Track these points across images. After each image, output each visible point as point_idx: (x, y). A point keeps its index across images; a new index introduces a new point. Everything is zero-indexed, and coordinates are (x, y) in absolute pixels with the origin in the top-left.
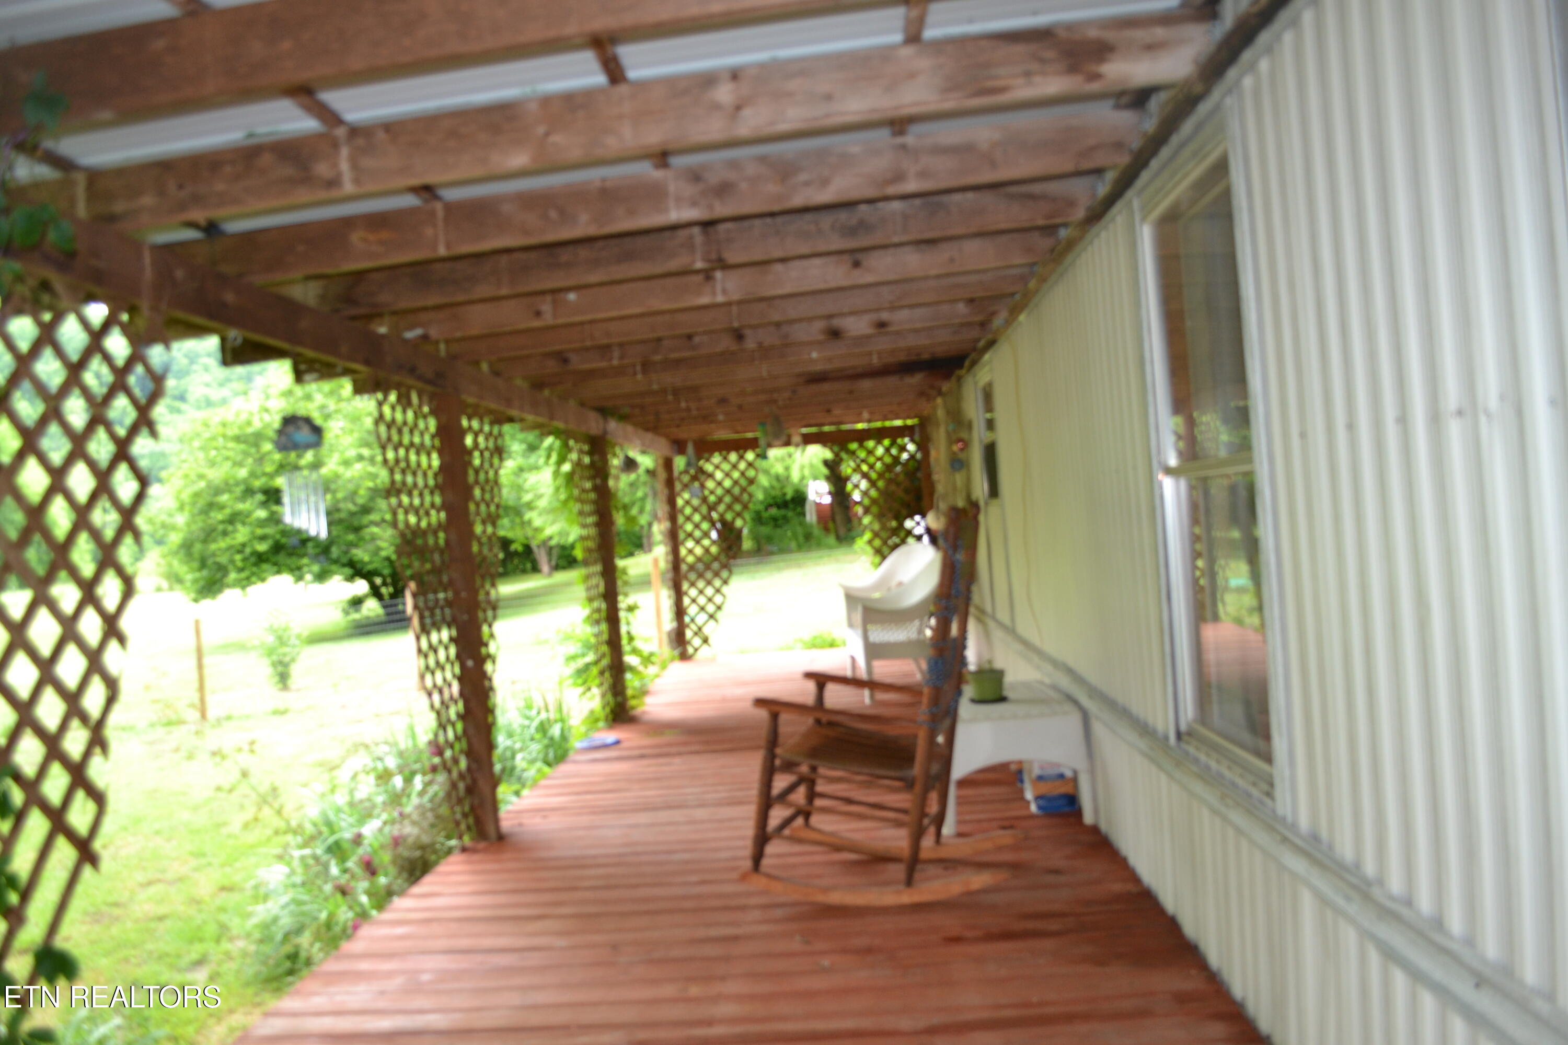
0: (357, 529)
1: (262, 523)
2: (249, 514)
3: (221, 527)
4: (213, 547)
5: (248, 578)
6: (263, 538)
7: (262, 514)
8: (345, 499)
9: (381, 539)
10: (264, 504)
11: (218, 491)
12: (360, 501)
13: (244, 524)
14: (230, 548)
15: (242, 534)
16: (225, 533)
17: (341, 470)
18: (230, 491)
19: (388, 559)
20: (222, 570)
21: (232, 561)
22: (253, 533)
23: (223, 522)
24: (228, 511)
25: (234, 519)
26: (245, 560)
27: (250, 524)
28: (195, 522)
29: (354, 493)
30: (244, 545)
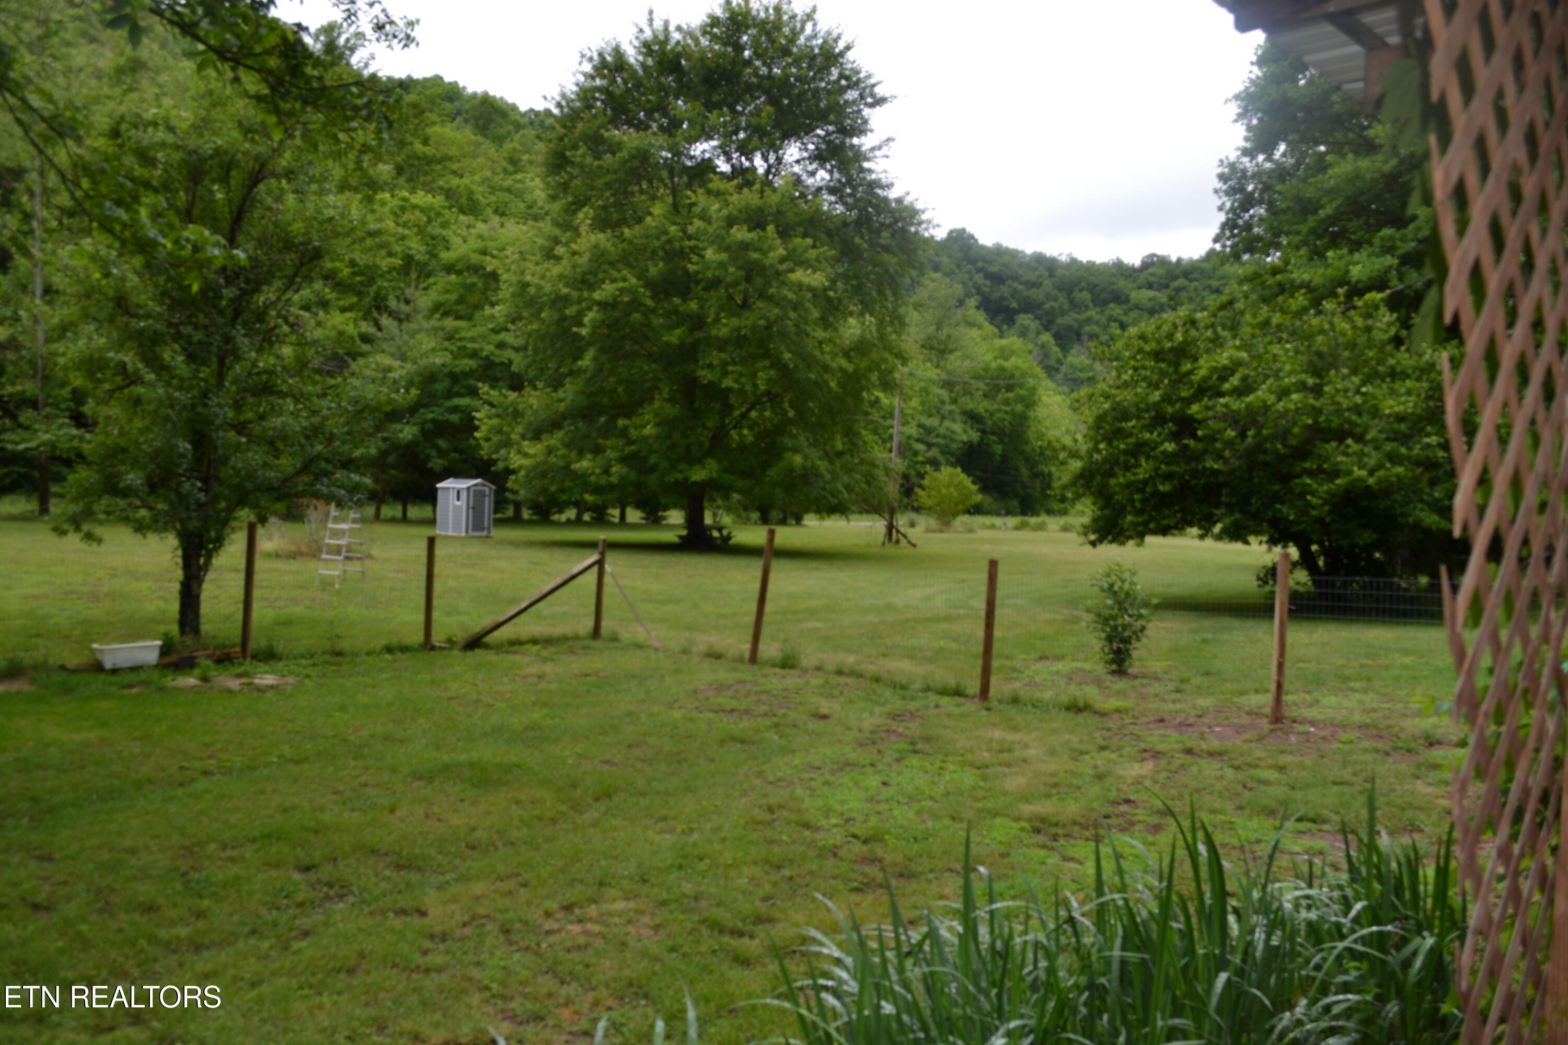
0: (1286, 478)
1: (1169, 458)
2: (1155, 446)
3: (1122, 458)
4: (1113, 481)
5: (1146, 523)
6: (1167, 477)
7: (1170, 447)
8: (1274, 437)
9: (1313, 493)
10: (1175, 436)
11: (1125, 416)
12: (1293, 442)
13: (1148, 458)
14: (1129, 485)
15: (1145, 469)
16: (1127, 468)
17: (1271, 399)
18: (1138, 418)
19: (1320, 520)
20: (1121, 511)
21: (1132, 501)
22: (1157, 469)
23: (1125, 452)
24: (1132, 440)
25: (1139, 449)
26: (1143, 500)
27: (1155, 458)
28: (1098, 451)
29: (1287, 432)
30: (1145, 482)
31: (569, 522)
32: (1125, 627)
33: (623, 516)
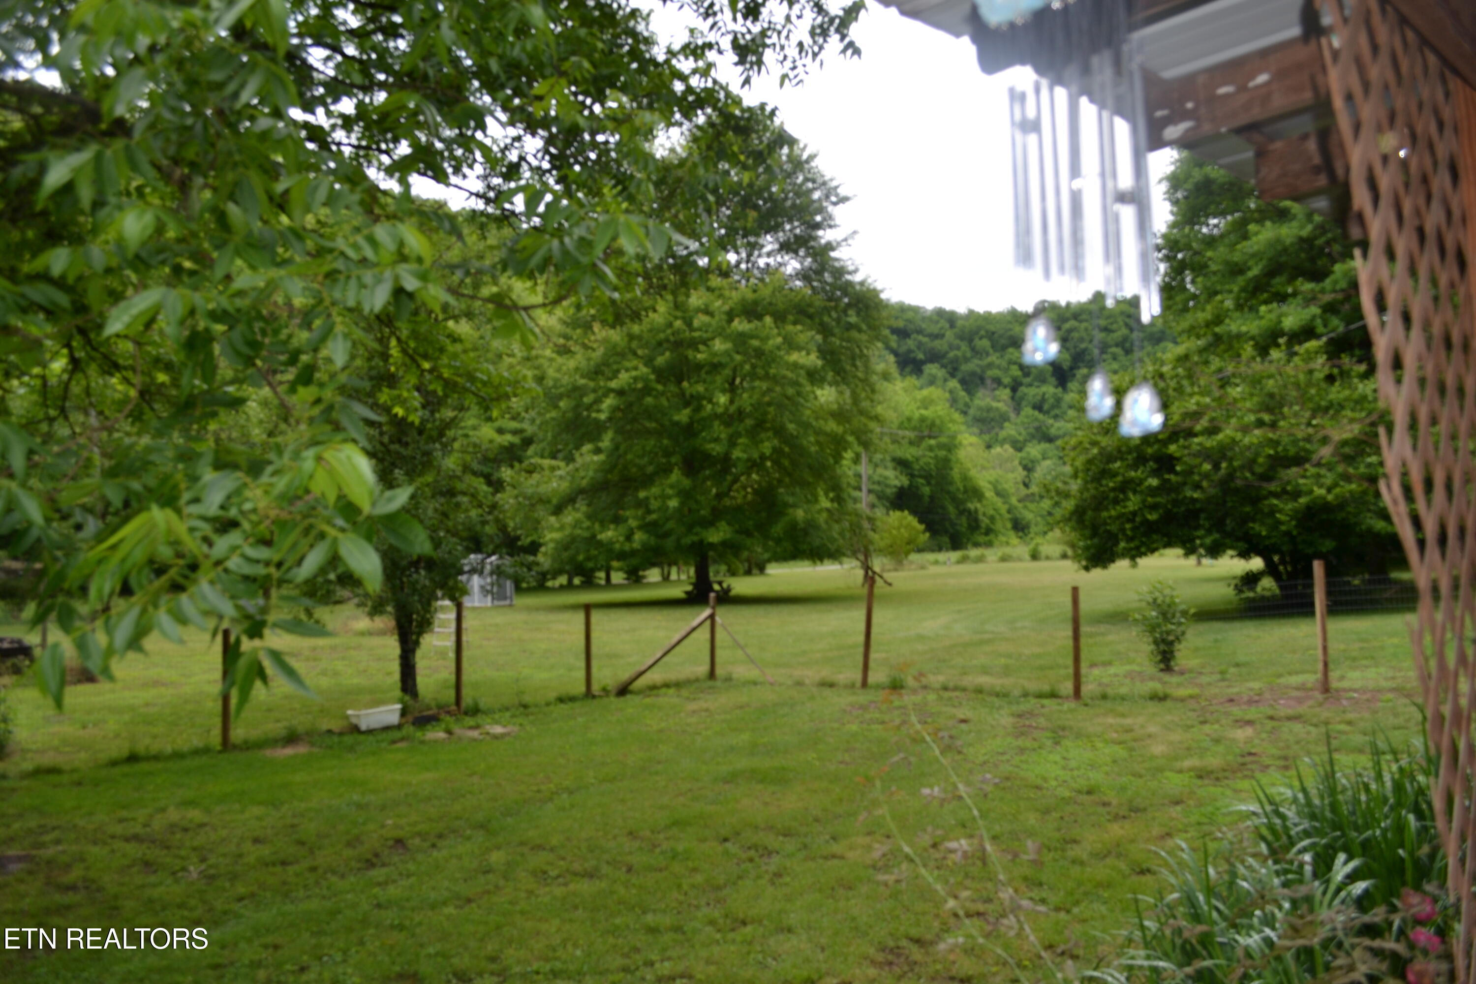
0: (1255, 500)
1: (1153, 491)
2: (1141, 482)
3: (1112, 495)
4: (1105, 514)
5: (1137, 548)
6: (1154, 507)
7: (1154, 482)
8: (1242, 467)
9: (1280, 511)
10: (1155, 473)
11: (1111, 459)
12: (1259, 470)
13: (1135, 492)
14: (1120, 516)
15: (1133, 502)
16: (1116, 502)
17: (1238, 436)
18: (1122, 459)
19: (1288, 533)
20: (1113, 538)
21: (1123, 530)
22: (1144, 501)
23: (1113, 489)
24: (1119, 478)
25: (1126, 486)
26: (1133, 529)
27: (1141, 492)
28: (1087, 490)
29: (1253, 461)
30: (1134, 514)
31: (562, 587)
32: (1168, 633)
33: (608, 579)
